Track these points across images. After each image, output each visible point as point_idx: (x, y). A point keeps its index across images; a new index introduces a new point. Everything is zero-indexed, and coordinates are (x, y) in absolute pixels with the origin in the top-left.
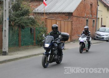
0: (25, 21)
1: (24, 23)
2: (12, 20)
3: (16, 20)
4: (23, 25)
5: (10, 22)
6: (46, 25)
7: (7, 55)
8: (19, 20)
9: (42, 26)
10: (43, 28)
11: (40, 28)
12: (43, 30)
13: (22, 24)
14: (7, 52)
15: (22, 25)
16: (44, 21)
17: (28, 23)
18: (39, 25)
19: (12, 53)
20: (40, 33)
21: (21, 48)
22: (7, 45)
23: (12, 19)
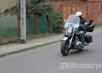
0: (42, 8)
1: (40, 10)
2: (29, 8)
3: (32, 7)
4: (40, 12)
5: (27, 9)
6: (62, 12)
7: (26, 43)
8: (35, 8)
9: (58, 13)
10: (59, 15)
11: (56, 14)
12: (59, 17)
13: (38, 11)
14: (25, 40)
15: (38, 13)
16: (60, 8)
17: (44, 10)
18: (55, 11)
19: (30, 42)
20: (56, 20)
21: (38, 36)
22: (25, 34)
23: (29, 6)
